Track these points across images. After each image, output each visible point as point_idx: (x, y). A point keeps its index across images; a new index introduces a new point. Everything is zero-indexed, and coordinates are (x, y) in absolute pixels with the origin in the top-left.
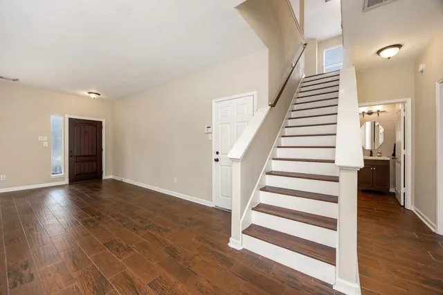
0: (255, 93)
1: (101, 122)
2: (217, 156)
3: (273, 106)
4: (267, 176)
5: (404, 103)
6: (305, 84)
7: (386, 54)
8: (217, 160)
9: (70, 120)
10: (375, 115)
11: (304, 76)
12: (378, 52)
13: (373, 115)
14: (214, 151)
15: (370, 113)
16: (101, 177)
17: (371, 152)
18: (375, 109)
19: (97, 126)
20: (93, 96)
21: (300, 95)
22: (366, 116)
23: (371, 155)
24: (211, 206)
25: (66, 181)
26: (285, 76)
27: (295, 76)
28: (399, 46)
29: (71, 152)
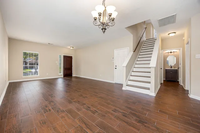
0: (129, 48)
1: (72, 57)
2: (116, 67)
3: (134, 52)
4: (132, 72)
5: (180, 49)
6: (145, 43)
7: (171, 35)
8: (116, 68)
9: (64, 56)
10: (173, 53)
11: (145, 39)
12: (169, 34)
13: (172, 53)
14: (115, 65)
15: (171, 52)
16: (72, 76)
17: (171, 67)
18: (172, 51)
19: (71, 58)
20: (71, 48)
21: (144, 47)
22: (170, 53)
23: (171, 68)
24: (114, 83)
25: (63, 76)
26: (138, 41)
27: (142, 40)
28: (175, 33)
29: (64, 66)
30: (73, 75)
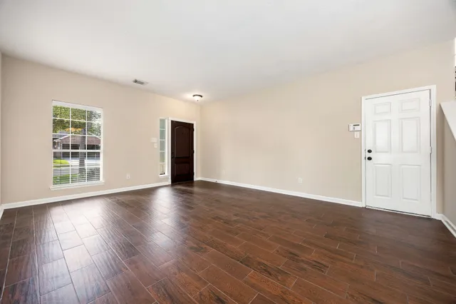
0: (432, 87)
1: (193, 124)
2: (370, 155)
8: (370, 159)
14: (364, 149)
16: (193, 179)
19: (190, 128)
20: (197, 98)
24: (360, 206)
25: (169, 182)
29: (172, 153)
30: (197, 178)
